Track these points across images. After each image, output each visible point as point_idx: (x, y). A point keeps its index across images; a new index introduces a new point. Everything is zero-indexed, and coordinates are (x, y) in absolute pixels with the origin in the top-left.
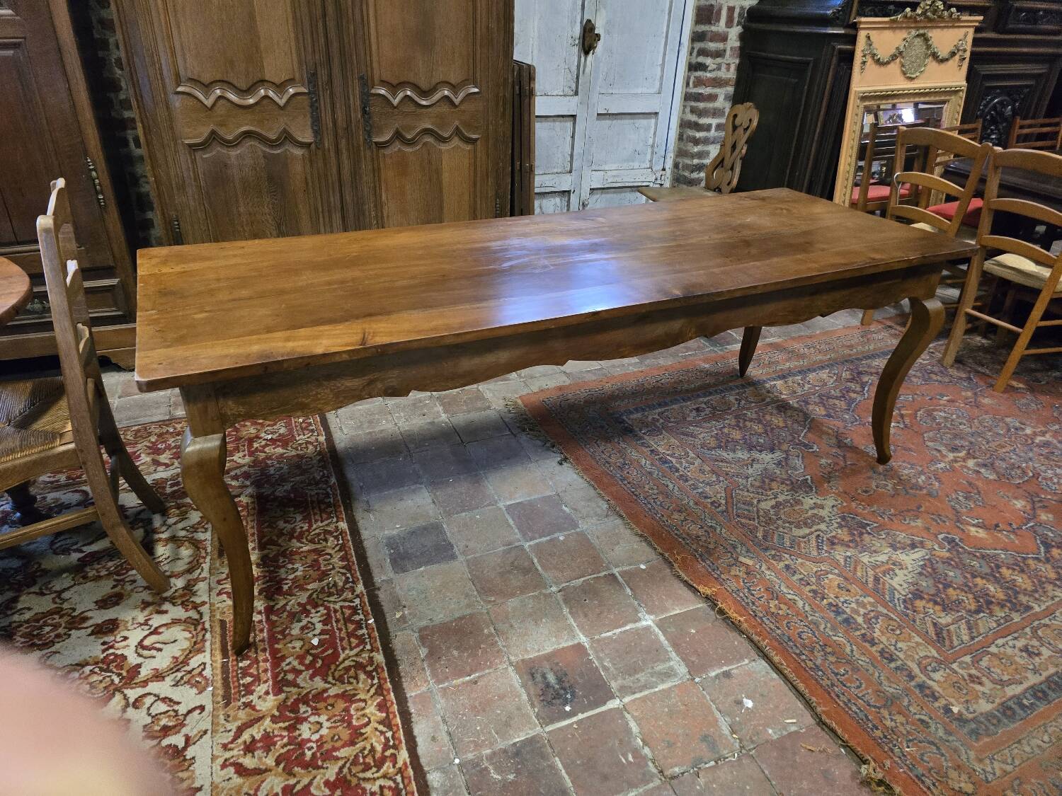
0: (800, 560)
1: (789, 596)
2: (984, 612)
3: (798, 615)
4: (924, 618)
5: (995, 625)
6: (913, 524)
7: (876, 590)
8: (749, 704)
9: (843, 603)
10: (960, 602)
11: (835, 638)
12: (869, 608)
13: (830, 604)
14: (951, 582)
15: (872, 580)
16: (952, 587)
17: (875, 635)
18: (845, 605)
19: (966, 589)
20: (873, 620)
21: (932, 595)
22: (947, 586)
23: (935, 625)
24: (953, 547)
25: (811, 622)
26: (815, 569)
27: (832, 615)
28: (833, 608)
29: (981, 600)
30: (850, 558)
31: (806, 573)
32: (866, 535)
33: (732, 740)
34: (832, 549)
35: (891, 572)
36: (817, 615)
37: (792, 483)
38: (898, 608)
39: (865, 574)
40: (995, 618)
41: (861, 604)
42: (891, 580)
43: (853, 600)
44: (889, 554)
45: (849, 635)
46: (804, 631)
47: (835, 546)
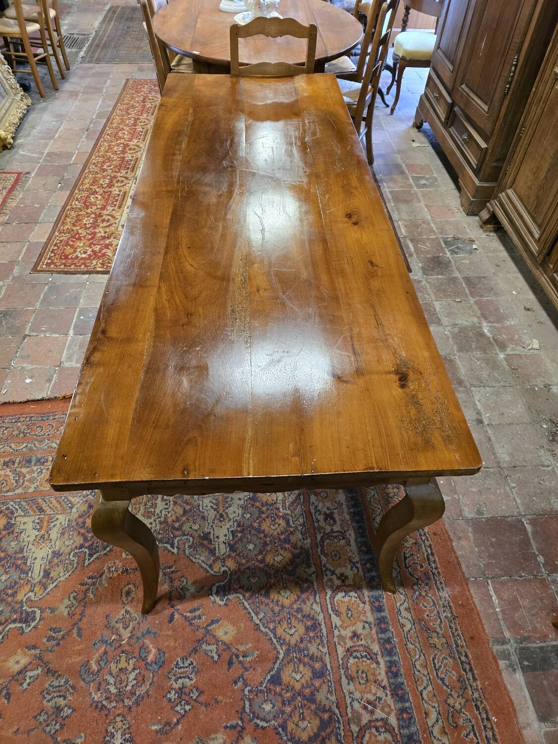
3: (54, 435)
6: (67, 602)
7: (34, 501)
8: (28, 381)
9: (42, 470)
11: (25, 445)
12: (26, 483)
13: (47, 461)
15: (43, 506)
17: (8, 470)
18: (39, 470)
20: (18, 478)
24: (21, 614)
25: (44, 439)
27: (39, 456)
28: (42, 460)
30: (71, 508)
32: (81, 542)
33: (19, 365)
34: (87, 501)
35: (39, 527)
36: (46, 447)
37: (177, 529)
38: (12, 503)
39: (50, 505)
41: (32, 481)
42: (33, 519)
43: (38, 478)
44: (53, 542)
45: (21, 454)
46: (42, 430)
47: (87, 505)
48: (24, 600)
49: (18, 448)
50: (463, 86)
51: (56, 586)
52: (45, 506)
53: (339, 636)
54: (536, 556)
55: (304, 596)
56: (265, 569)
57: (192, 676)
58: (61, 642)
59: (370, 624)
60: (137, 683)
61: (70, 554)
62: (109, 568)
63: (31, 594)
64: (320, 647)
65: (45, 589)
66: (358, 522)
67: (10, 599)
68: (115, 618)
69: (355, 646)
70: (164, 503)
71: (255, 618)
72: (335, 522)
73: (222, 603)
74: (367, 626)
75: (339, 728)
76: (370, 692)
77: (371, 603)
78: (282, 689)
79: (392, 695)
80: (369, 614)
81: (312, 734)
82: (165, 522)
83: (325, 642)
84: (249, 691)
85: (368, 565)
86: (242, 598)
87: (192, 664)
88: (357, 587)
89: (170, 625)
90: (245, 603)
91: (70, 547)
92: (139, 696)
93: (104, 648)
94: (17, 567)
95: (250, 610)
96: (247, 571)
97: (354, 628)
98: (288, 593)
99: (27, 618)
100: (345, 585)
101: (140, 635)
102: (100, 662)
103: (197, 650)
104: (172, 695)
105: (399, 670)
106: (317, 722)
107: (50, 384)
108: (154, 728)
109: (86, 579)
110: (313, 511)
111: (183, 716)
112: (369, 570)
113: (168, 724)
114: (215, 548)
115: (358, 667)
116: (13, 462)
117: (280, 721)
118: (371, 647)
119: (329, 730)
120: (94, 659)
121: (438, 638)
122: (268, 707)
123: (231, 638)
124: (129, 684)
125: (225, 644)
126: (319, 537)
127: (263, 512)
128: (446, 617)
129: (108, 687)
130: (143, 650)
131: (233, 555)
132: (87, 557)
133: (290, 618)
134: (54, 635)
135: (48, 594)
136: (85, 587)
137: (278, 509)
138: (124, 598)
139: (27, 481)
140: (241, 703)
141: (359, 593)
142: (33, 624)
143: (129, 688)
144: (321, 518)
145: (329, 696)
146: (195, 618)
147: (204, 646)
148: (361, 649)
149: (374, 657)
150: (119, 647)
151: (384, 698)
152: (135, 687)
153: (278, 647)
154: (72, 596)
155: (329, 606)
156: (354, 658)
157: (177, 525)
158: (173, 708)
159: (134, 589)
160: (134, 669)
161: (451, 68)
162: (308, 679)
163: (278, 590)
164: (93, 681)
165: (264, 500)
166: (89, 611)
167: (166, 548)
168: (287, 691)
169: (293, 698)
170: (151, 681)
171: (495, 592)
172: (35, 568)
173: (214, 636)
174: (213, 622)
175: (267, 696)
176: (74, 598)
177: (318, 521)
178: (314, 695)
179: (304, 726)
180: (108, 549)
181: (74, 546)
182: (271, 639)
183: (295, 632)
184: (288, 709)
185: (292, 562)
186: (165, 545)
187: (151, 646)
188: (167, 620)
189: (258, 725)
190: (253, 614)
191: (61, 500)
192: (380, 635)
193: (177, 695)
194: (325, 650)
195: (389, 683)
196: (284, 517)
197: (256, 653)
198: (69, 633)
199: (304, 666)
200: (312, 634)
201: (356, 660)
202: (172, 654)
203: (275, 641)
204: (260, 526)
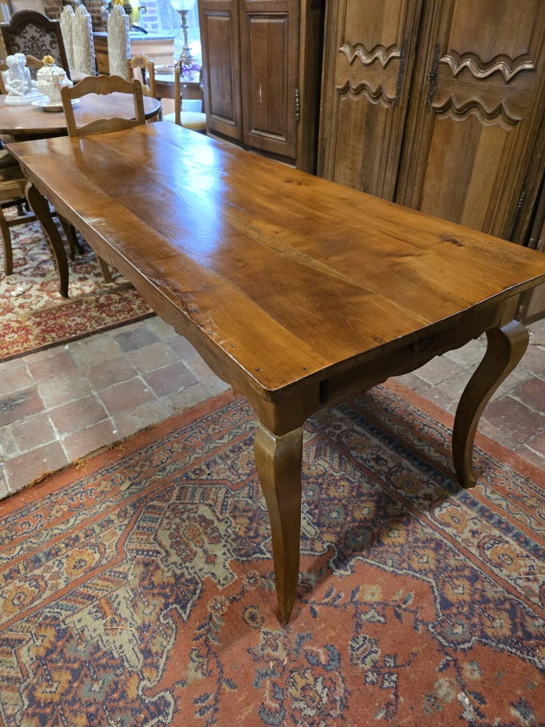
0: (119, 533)
1: (72, 521)
2: (29, 706)
3: (49, 523)
4: (31, 632)
5: (9, 712)
6: (192, 665)
7: (74, 594)
9: (60, 561)
10: (49, 681)
11: (18, 548)
12: (50, 583)
13: (60, 550)
14: (82, 682)
15: (90, 592)
16: (74, 681)
17: (17, 581)
18: (57, 563)
19: (69, 697)
21: (62, 651)
22: (76, 674)
23: (20, 641)
24: (148, 708)
25: (40, 532)
26: (106, 543)
27: (47, 550)
28: (53, 552)
29: (48, 710)
30: (125, 578)
31: (101, 535)
32: (163, 601)
34: (138, 563)
35: (101, 615)
36: (48, 538)
37: (255, 537)
38: (48, 610)
39: (98, 587)
40: (18, 717)
41: (57, 576)
42: (87, 611)
43: (62, 570)
44: (130, 620)
45: (20, 559)
46: (30, 526)
47: (141, 566)
48: (140, 693)
49: (12, 555)
50: (253, 131)
51: (167, 658)
52: (93, 592)
53: (463, 540)
54: (537, 414)
55: (411, 527)
56: (361, 524)
57: (375, 648)
58: (218, 706)
59: (476, 518)
60: (329, 689)
61: (158, 619)
62: (214, 607)
63: (143, 683)
64: (457, 558)
65: (157, 668)
66: (404, 452)
67: (121, 703)
68: (258, 646)
69: (481, 541)
70: (224, 523)
71: (386, 568)
72: (386, 461)
73: (349, 573)
74: (476, 521)
75: (525, 608)
76: (521, 566)
77: (465, 503)
78: (458, 608)
79: (537, 558)
80: (470, 512)
81: (510, 626)
82: (238, 537)
83: (457, 551)
84: (433, 628)
85: (439, 478)
86: (362, 558)
87: (366, 638)
88: (443, 498)
89: (317, 619)
90: (368, 560)
91: (153, 614)
92: (341, 700)
93: (269, 681)
94: (105, 667)
95: (377, 564)
96: (348, 535)
97: (468, 529)
98: (396, 532)
99: (159, 708)
100: (434, 502)
101: (296, 646)
102: (276, 697)
103: (360, 624)
104: (372, 677)
105: (525, 538)
106: (505, 615)
107: (5, 480)
108: (380, 716)
109: (197, 631)
110: (361, 462)
111: (397, 687)
112: (442, 481)
113: (388, 704)
114: (304, 533)
115: (496, 554)
116: (15, 571)
117: (478, 633)
118: (493, 534)
119: (519, 615)
120: (268, 698)
121: (530, 499)
122: (459, 630)
123: (382, 595)
124: (322, 695)
125: (380, 604)
126: (383, 478)
127: (321, 484)
128: (522, 483)
129: (303, 713)
130: (310, 658)
131: (325, 529)
132: (181, 611)
133: (414, 551)
134: (204, 704)
135: (164, 670)
136: (202, 640)
137: (332, 475)
138: (252, 624)
139: (50, 579)
140: (436, 641)
141: (449, 501)
142: (171, 710)
143: (325, 700)
144: (373, 463)
145: (495, 589)
146: (334, 600)
147: (363, 617)
148: (487, 539)
149: (501, 539)
150: (283, 670)
151: (534, 564)
152: (330, 695)
153: (425, 578)
154: (193, 656)
155: (436, 523)
156: (488, 549)
157: (251, 534)
158: (381, 687)
159: (256, 611)
160: (316, 679)
161: (233, 123)
162: (469, 587)
163: (386, 534)
164: (283, 719)
165: (315, 475)
166: (225, 658)
167: (258, 558)
168: (463, 606)
169: (472, 609)
170: (340, 679)
171: (536, 450)
172: (128, 656)
173: (365, 603)
174: (353, 593)
175: (451, 621)
176: (198, 656)
177: (372, 467)
178: (485, 596)
179: (499, 624)
180: (198, 592)
181: (157, 610)
182: (414, 576)
183: (428, 559)
184: (476, 620)
185: (378, 508)
186: (254, 556)
187: (314, 649)
188: (311, 617)
189: (464, 650)
190: (382, 566)
191: (106, 576)
192: (491, 522)
193: (375, 674)
194: (462, 557)
195: (528, 551)
196: (342, 478)
197: (412, 594)
198: (219, 692)
199: (457, 579)
200: (442, 552)
201: (491, 550)
202: (340, 642)
203: (418, 575)
204: (329, 495)
